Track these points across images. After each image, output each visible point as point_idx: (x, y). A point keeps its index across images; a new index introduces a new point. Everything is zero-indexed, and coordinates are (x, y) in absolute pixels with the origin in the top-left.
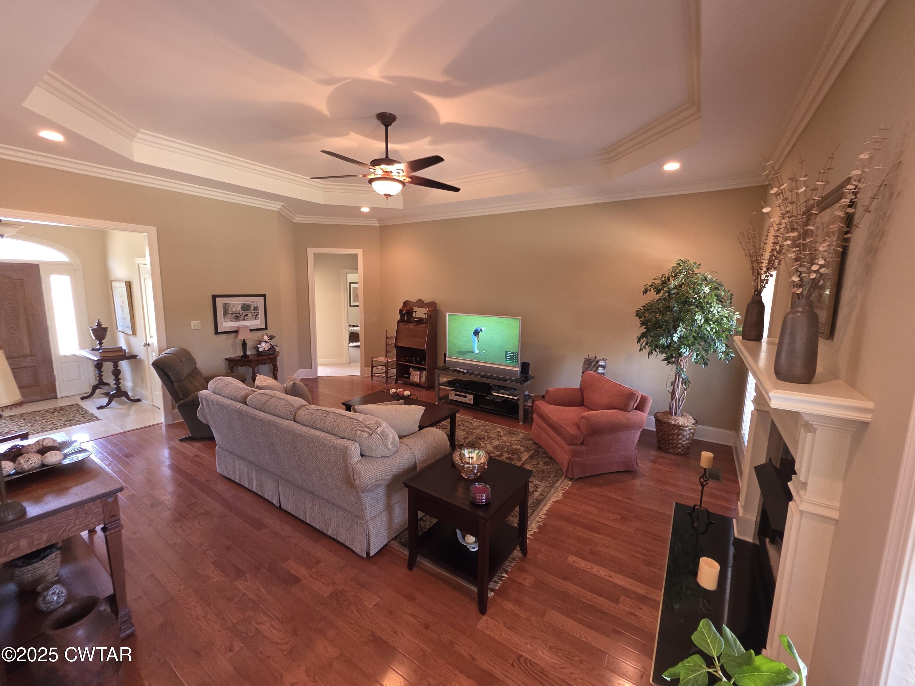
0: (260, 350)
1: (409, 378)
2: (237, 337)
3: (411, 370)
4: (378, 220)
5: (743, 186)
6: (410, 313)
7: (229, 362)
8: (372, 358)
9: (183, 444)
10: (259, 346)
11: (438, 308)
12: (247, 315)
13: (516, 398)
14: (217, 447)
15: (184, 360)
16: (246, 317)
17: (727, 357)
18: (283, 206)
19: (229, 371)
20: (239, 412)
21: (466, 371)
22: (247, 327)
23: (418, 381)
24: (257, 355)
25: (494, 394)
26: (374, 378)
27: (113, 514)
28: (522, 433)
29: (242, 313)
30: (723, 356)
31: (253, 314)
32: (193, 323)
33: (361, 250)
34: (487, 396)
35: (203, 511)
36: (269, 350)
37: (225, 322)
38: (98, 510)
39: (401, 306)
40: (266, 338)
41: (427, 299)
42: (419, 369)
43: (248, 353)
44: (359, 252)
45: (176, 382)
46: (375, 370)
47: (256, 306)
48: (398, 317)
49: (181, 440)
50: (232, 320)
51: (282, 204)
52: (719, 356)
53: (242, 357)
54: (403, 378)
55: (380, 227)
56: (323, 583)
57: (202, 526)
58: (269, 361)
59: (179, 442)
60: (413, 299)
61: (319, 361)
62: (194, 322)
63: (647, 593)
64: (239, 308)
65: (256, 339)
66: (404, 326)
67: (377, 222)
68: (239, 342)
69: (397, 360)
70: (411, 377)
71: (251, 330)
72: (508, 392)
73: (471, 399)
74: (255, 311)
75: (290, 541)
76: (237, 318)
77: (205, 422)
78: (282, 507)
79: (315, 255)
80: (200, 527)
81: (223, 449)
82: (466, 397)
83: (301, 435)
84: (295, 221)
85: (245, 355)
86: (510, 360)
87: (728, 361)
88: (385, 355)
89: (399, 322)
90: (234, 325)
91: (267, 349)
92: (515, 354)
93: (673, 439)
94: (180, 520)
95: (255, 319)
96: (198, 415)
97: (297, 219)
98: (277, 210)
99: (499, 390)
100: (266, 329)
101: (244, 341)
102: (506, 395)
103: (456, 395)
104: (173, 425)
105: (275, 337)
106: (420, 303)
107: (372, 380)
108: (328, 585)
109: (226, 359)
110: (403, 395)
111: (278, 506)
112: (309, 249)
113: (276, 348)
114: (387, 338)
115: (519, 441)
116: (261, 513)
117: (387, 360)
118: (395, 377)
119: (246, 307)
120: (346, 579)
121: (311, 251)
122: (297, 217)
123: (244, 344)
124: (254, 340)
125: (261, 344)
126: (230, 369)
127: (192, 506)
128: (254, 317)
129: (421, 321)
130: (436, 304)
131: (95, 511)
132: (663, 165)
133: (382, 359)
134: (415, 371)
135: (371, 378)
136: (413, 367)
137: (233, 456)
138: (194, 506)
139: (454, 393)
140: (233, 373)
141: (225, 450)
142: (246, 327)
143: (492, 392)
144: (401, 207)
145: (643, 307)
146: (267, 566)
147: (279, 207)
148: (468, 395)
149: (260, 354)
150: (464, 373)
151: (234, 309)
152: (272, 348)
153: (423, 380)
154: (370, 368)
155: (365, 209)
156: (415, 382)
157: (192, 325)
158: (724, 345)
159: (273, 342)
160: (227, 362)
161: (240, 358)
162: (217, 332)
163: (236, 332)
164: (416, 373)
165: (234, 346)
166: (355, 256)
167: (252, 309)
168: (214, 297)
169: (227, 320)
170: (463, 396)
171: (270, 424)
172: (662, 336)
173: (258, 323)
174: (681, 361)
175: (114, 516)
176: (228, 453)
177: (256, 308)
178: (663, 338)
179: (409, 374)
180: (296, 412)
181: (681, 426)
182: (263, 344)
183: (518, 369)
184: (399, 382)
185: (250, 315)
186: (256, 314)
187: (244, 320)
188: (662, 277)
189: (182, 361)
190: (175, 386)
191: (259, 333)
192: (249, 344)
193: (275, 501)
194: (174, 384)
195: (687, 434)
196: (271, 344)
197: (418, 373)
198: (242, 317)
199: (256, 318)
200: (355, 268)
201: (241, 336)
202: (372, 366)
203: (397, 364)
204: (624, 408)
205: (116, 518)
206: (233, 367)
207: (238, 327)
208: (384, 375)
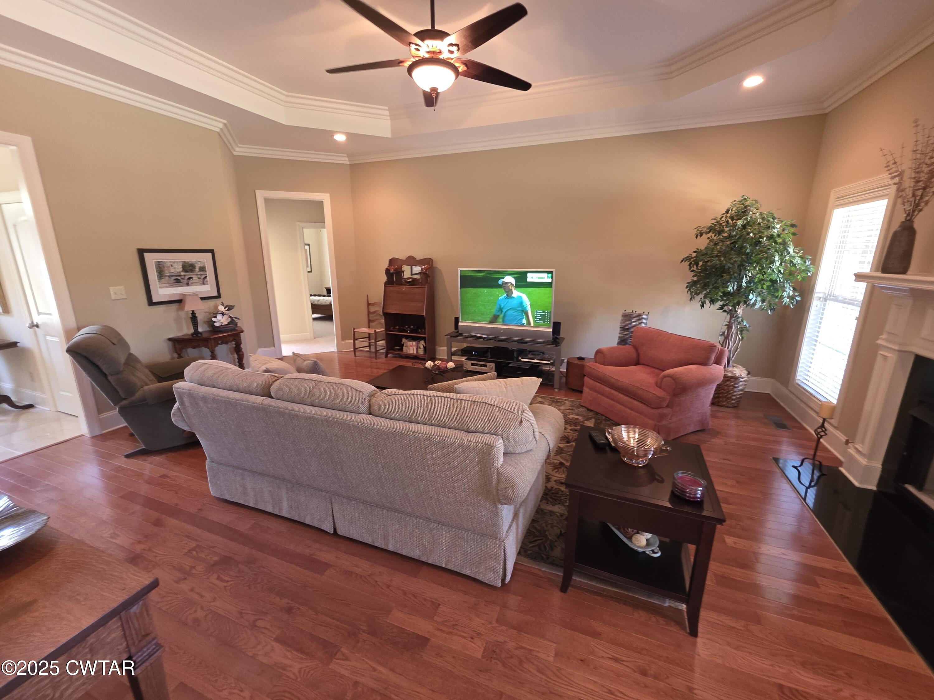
0: (216, 324)
1: (401, 349)
2: (182, 308)
3: (404, 340)
4: (348, 156)
5: (798, 115)
6: (399, 272)
7: (174, 343)
8: (354, 329)
9: (133, 461)
10: (214, 319)
11: (434, 266)
12: (192, 278)
13: (549, 362)
14: (207, 462)
15: (115, 342)
16: (191, 281)
17: (792, 302)
18: (225, 124)
19: (176, 355)
20: (264, 409)
21: (486, 336)
22: (197, 295)
23: (415, 352)
24: (210, 331)
25: (522, 360)
26: (357, 353)
27: (143, 633)
28: (568, 401)
29: (185, 275)
30: (788, 300)
31: (199, 276)
32: (112, 290)
33: (328, 195)
34: (510, 363)
35: (216, 558)
36: (229, 324)
37: (160, 287)
38: (113, 635)
39: (386, 265)
40: (221, 308)
41: (419, 256)
42: (414, 339)
43: (200, 330)
44: (325, 198)
45: (112, 375)
46: (358, 344)
47: (202, 265)
48: (384, 278)
49: (128, 456)
50: (172, 285)
51: (225, 121)
52: (784, 301)
53: (192, 334)
54: (394, 350)
55: (351, 165)
56: (463, 637)
57: (227, 582)
58: (231, 339)
59: (126, 459)
60: (402, 255)
61: (282, 337)
62: (114, 288)
63: (835, 567)
64: (179, 268)
65: (206, 310)
66: (393, 288)
67: (346, 159)
68: (185, 315)
69: (387, 329)
70: (404, 349)
71: (203, 299)
72: (538, 357)
73: (492, 368)
74: (202, 273)
75: (376, 581)
76: (178, 282)
77: (186, 428)
78: (339, 532)
79: (267, 201)
80: (225, 584)
81: (219, 464)
82: (485, 366)
83: (393, 434)
84: (235, 153)
85: (196, 332)
86: (540, 320)
87: (793, 305)
88: (367, 325)
89: (386, 284)
90: (174, 292)
91: (226, 323)
92: (548, 313)
93: (728, 392)
94: (185, 579)
95: (204, 284)
96: (173, 420)
97: (237, 149)
98: (218, 130)
99: (527, 355)
100: (219, 296)
101: (193, 313)
102: (537, 360)
103: (472, 364)
104: (102, 435)
105: (234, 306)
106: (412, 261)
107: (355, 356)
108: (472, 638)
109: (170, 339)
110: (446, 367)
111: (332, 532)
112: (258, 193)
113: (237, 321)
114: (369, 304)
115: (569, 409)
116: (309, 547)
117: (375, 331)
118: (384, 351)
119: (188, 267)
120: (491, 623)
121: (261, 195)
122: (238, 147)
123: (194, 317)
124: (206, 312)
125: (216, 317)
126: (177, 353)
127: (194, 553)
128: (201, 280)
129: (413, 282)
130: (433, 260)
131: (109, 640)
132: (742, 79)
133: (365, 330)
134: (409, 341)
135: (353, 353)
136: (407, 337)
137: (240, 471)
138: (197, 552)
139: (469, 362)
140: (182, 357)
141: (224, 465)
142: (195, 295)
143: (520, 358)
144: (389, 135)
145: (695, 252)
146: (364, 628)
147: (221, 126)
148: (488, 364)
149: (215, 330)
150: (484, 338)
151: (172, 270)
152: (233, 322)
153: (421, 351)
154: (352, 341)
155: (340, 138)
156: (410, 355)
157: (112, 293)
158: (792, 289)
159: (232, 313)
160: (170, 342)
161: (191, 337)
162: (151, 303)
163: (180, 301)
164: (411, 343)
165: (178, 320)
166: (321, 203)
167: (197, 270)
168: (141, 252)
169: (164, 285)
170: (481, 365)
171: (327, 421)
172: (729, 281)
173: (208, 289)
174: (738, 309)
175: (147, 635)
176: (230, 469)
177: (203, 269)
178: (731, 284)
179: (402, 346)
180: (369, 401)
181: (738, 378)
182: (219, 317)
183: (551, 330)
184: (389, 355)
185: (195, 278)
186: (203, 277)
187: (188, 284)
188: (722, 217)
189: (114, 344)
190: (111, 381)
191: (212, 303)
192: (200, 317)
193: (328, 527)
194: (110, 378)
195: (741, 385)
196: (230, 317)
197: (414, 343)
198: (185, 281)
199: (204, 281)
200: (320, 221)
201: (189, 307)
202: (355, 340)
203: (387, 334)
204: (705, 363)
205: (149, 638)
206: (181, 350)
207: (184, 295)
208: (367, 349)
